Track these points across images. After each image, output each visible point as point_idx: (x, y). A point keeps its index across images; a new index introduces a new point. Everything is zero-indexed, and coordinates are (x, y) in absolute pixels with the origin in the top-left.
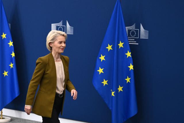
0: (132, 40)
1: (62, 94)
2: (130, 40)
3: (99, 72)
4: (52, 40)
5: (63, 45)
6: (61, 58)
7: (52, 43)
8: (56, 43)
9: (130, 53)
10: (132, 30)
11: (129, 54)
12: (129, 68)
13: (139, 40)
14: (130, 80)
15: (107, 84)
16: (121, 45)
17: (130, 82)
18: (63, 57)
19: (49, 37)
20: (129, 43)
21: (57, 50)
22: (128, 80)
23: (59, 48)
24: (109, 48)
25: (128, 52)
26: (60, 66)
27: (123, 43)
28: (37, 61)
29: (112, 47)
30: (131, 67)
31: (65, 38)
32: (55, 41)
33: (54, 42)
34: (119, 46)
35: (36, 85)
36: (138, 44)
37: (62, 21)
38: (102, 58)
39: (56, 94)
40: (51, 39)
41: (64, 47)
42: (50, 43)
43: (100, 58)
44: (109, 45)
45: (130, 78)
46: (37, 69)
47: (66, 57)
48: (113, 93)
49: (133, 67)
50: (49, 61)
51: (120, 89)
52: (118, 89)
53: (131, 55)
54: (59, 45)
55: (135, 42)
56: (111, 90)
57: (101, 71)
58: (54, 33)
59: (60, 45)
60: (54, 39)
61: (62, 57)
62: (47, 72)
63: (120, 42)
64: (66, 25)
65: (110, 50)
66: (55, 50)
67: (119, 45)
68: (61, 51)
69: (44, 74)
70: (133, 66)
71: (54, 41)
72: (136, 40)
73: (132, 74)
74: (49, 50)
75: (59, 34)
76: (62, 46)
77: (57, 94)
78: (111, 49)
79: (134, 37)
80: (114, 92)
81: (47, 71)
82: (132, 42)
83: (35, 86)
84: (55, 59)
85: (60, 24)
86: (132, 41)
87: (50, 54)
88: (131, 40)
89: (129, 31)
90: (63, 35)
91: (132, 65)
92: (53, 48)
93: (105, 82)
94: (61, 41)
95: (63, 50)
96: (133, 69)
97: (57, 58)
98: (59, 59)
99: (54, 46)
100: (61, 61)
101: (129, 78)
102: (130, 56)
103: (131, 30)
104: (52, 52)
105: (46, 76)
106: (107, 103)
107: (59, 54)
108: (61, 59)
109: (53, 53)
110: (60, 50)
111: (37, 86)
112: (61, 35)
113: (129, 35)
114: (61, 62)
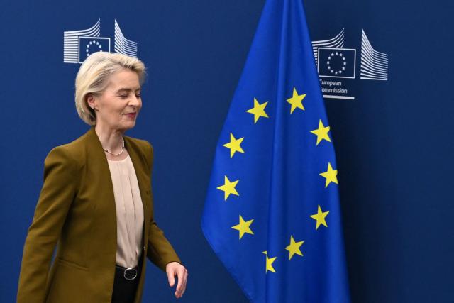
0: (333, 83)
1: (136, 268)
2: (326, 86)
3: (223, 192)
4: (97, 84)
5: (134, 101)
6: (126, 147)
7: (94, 97)
8: (110, 95)
9: (328, 129)
10: (334, 51)
11: (322, 133)
12: (324, 179)
13: (356, 86)
14: (326, 219)
15: (250, 232)
16: (296, 101)
17: (325, 225)
18: (130, 141)
19: (85, 75)
20: (325, 96)
21: (113, 120)
22: (320, 218)
23: (121, 111)
24: (258, 111)
25: (321, 124)
26: (125, 172)
27: (303, 96)
28: (48, 161)
29: (266, 110)
30: (331, 176)
31: (140, 80)
32: (106, 87)
33: (104, 90)
34: (290, 105)
35: (50, 243)
36: (353, 98)
37: (98, 23)
38: (234, 145)
39: (116, 269)
40: (92, 82)
41: (138, 107)
42: (88, 96)
43: (225, 145)
44: (256, 102)
45: (326, 213)
46: (48, 188)
47: (143, 144)
48: (270, 262)
49: (338, 177)
50: (87, 156)
51: (294, 248)
52: (288, 248)
53: (331, 134)
54: (120, 102)
55: (345, 91)
56: (265, 253)
57: (229, 188)
58: (101, 61)
59: (124, 102)
60: (101, 81)
61: (129, 144)
62: (83, 197)
63: (295, 92)
64: (112, 35)
65: (261, 118)
66: (105, 120)
67: (289, 101)
68: (127, 123)
69: (74, 202)
70: (335, 172)
71: (102, 89)
72: (345, 84)
73: (334, 199)
74: (86, 119)
75: (120, 63)
76: (130, 104)
77: (119, 270)
78: (265, 115)
79: (339, 75)
80: (273, 260)
81: (82, 193)
82: (334, 90)
83: (44, 245)
84: (107, 149)
85: (93, 33)
86: (333, 87)
87: (89, 132)
88: (330, 83)
89: (324, 54)
90: (133, 68)
91: (334, 169)
92: (98, 115)
93: (243, 227)
94: (124, 87)
95: (132, 119)
96: (336, 181)
97: (114, 147)
98: (122, 150)
99: (103, 105)
100: (128, 157)
101: (323, 211)
102: (328, 139)
103: (329, 52)
104: (95, 126)
105: (79, 209)
106: (249, 294)
107: (122, 132)
108: (126, 151)
109: (99, 130)
110: (125, 117)
111: (53, 244)
112: (126, 66)
113: (324, 70)
114: (128, 161)
